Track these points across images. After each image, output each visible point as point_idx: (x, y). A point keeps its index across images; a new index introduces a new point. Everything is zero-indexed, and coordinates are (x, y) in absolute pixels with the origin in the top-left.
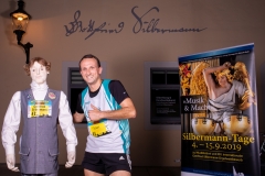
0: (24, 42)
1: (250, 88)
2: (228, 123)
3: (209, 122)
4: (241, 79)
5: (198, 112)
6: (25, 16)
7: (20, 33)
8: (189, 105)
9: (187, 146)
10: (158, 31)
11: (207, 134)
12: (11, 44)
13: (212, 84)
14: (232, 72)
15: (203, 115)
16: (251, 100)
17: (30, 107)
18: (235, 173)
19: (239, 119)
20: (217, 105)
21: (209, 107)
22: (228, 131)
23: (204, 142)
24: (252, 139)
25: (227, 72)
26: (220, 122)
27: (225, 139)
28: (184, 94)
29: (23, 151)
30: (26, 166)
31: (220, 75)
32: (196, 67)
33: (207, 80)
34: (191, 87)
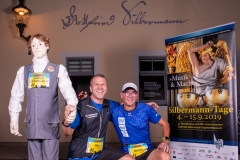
1: (230, 63)
2: (210, 96)
3: (193, 96)
4: (222, 56)
5: (183, 88)
8: (175, 82)
9: (172, 119)
10: (146, 23)
11: (191, 107)
14: (214, 49)
15: (188, 90)
16: (231, 75)
18: (215, 139)
19: (220, 92)
20: (200, 81)
22: (209, 103)
23: (188, 114)
24: (231, 110)
25: (210, 50)
26: (202, 96)
27: (208, 110)
28: (171, 72)
31: (203, 53)
32: (181, 47)
33: (191, 58)
34: (177, 65)
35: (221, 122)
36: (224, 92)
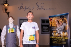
0: (7, 12)
1: (68, 24)
2: (62, 34)
3: (57, 34)
4: (65, 22)
5: (54, 31)
6: (8, 5)
7: (6, 9)
8: (52, 29)
9: (51, 40)
10: (43, 9)
11: (56, 37)
12: (4, 12)
13: (58, 23)
14: (63, 20)
15: (55, 32)
16: (68, 28)
17: (9, 30)
19: (65, 33)
20: (59, 29)
21: (57, 29)
22: (62, 36)
23: (56, 39)
24: (68, 38)
26: (60, 34)
27: (61, 38)
29: (7, 42)
30: (7, 46)
31: (60, 21)
32: (53, 19)
34: (52, 24)
35: (65, 41)
36: (66, 33)
